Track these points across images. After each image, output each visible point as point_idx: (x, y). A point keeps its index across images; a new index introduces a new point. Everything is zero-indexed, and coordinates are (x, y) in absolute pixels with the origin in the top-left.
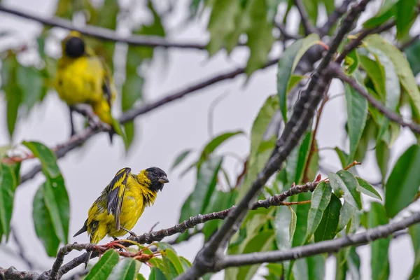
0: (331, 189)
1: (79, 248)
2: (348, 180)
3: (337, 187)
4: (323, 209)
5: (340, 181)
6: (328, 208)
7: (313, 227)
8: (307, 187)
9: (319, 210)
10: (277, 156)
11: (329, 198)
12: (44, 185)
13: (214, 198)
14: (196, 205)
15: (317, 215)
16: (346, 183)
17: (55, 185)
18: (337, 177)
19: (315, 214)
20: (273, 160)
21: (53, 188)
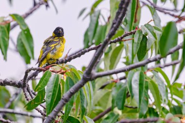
0: (142, 32)
1: (34, 70)
2: (150, 28)
3: (145, 31)
4: (140, 42)
5: (146, 29)
6: (142, 41)
7: (136, 50)
8: (132, 33)
9: (138, 43)
10: (113, 29)
11: (141, 37)
12: (21, 33)
13: (98, 29)
14: (90, 34)
15: (137, 45)
16: (149, 29)
17: (26, 32)
18: (145, 27)
19: (136, 45)
20: (112, 30)
21: (25, 34)
